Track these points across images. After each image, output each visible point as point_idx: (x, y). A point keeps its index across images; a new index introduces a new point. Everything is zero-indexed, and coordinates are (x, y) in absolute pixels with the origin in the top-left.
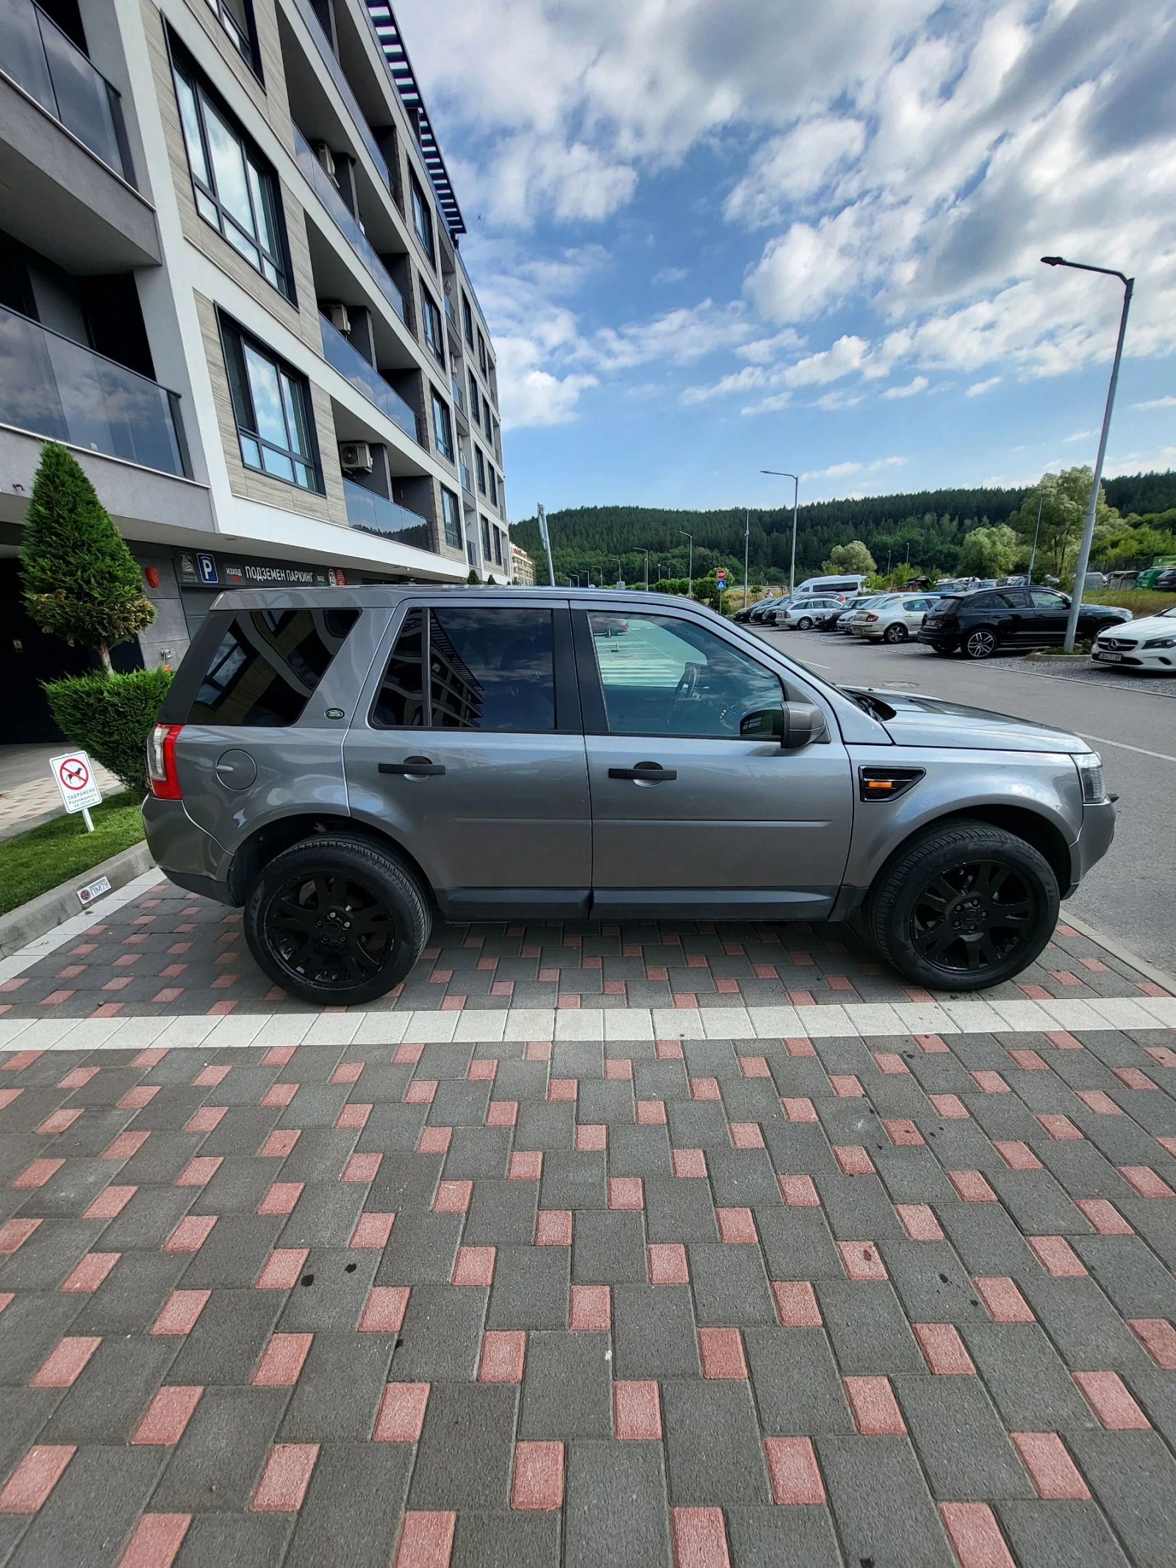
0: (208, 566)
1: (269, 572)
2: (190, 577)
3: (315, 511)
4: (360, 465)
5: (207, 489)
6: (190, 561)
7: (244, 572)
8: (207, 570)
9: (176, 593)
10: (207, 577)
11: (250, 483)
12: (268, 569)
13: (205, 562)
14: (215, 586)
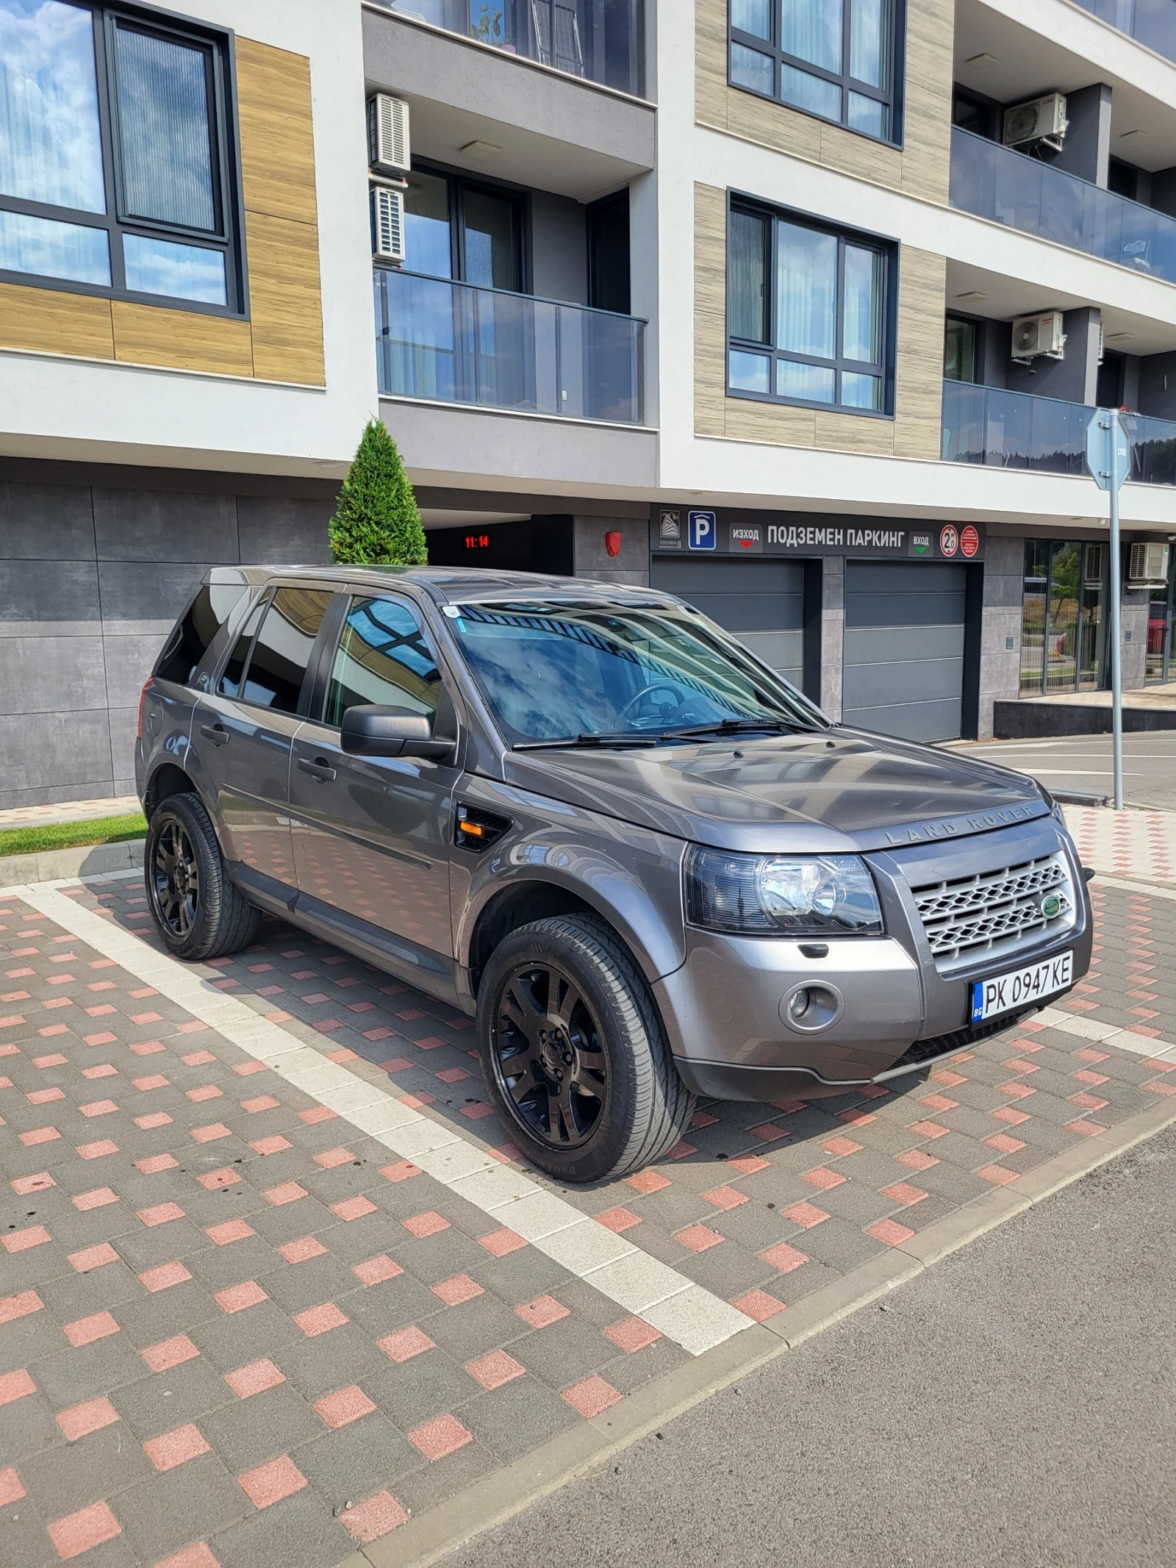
0: (702, 527)
1: (813, 533)
2: (672, 543)
3: (862, 441)
4: (1040, 349)
5: (655, 433)
6: (676, 522)
7: (764, 534)
8: (699, 533)
9: (644, 560)
10: (698, 542)
11: (731, 416)
12: (810, 529)
13: (699, 522)
14: (710, 554)
